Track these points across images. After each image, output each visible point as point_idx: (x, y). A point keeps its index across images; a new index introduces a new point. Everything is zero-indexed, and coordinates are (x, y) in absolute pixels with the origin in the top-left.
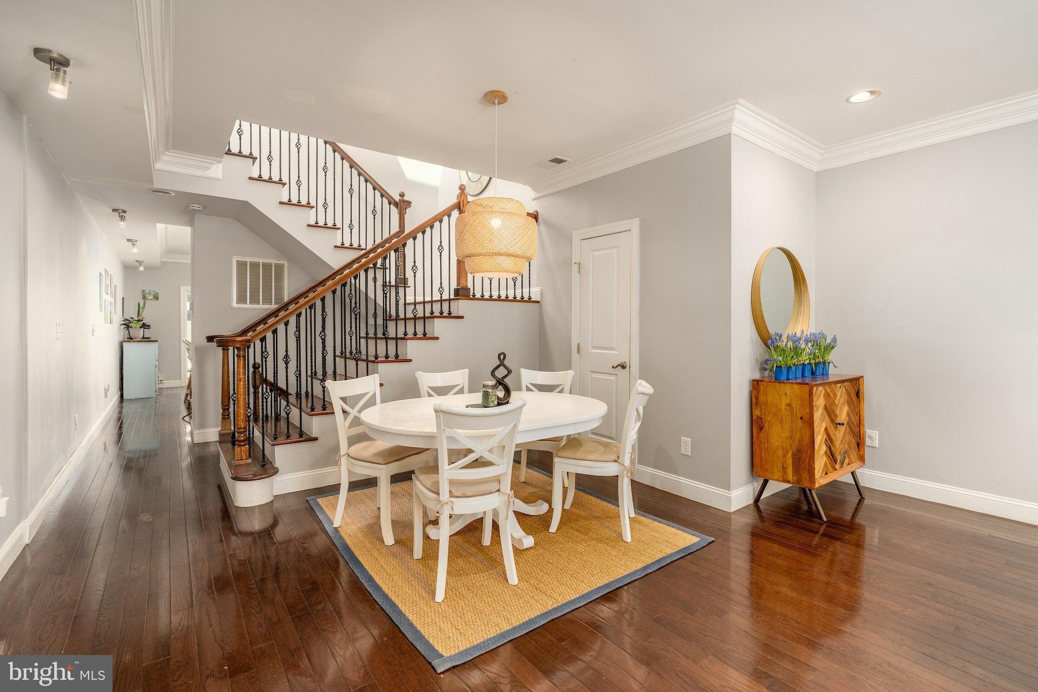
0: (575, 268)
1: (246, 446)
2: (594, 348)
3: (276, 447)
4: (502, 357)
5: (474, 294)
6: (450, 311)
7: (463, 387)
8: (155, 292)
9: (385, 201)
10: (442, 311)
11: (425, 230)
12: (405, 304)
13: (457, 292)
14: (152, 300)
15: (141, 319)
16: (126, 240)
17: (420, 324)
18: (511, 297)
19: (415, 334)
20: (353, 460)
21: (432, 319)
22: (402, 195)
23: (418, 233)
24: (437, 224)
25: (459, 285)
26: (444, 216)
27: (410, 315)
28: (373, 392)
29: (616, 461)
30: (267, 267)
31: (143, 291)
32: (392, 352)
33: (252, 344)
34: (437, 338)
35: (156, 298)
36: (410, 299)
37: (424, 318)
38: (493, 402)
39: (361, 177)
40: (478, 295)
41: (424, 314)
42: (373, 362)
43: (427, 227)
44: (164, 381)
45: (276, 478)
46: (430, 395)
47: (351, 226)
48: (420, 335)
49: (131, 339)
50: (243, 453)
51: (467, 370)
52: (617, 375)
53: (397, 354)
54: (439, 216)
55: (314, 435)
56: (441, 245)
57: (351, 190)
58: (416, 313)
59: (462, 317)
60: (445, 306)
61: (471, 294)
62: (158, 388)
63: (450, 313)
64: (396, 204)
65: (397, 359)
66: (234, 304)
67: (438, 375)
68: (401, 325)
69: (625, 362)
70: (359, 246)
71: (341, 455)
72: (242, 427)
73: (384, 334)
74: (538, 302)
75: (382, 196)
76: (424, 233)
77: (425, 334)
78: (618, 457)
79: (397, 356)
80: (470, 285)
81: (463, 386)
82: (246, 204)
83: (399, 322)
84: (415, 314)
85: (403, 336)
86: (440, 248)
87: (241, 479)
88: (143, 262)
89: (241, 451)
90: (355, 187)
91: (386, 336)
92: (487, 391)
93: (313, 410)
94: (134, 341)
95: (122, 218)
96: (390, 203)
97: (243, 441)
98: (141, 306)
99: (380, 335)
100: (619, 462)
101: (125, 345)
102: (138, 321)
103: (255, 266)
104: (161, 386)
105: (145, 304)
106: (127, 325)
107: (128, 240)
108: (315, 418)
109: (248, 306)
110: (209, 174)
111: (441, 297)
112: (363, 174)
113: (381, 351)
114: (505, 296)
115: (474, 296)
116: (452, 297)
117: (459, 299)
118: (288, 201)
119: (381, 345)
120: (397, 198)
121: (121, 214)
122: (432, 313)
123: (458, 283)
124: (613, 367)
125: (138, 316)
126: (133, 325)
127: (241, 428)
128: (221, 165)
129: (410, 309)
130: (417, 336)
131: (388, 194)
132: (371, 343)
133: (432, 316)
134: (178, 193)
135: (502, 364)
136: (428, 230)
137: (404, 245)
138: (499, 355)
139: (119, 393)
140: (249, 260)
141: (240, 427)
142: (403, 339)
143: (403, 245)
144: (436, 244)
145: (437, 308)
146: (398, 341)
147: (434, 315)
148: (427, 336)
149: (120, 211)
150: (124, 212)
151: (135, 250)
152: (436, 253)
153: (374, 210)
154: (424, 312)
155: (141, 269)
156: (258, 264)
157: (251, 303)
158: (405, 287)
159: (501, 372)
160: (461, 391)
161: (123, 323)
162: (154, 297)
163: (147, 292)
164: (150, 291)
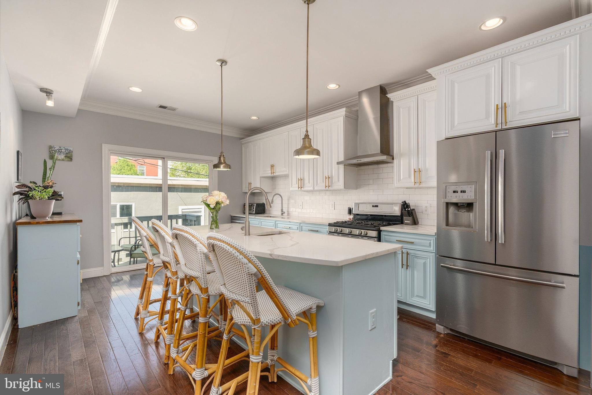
8: (67, 150)
14: (63, 160)
15: (51, 184)
31: (50, 147)
35: (69, 157)
94: (38, 223)
98: (48, 167)
105: (53, 165)
125: (44, 181)
126: (35, 194)
162: (66, 156)
163: (57, 148)
164: (60, 147)
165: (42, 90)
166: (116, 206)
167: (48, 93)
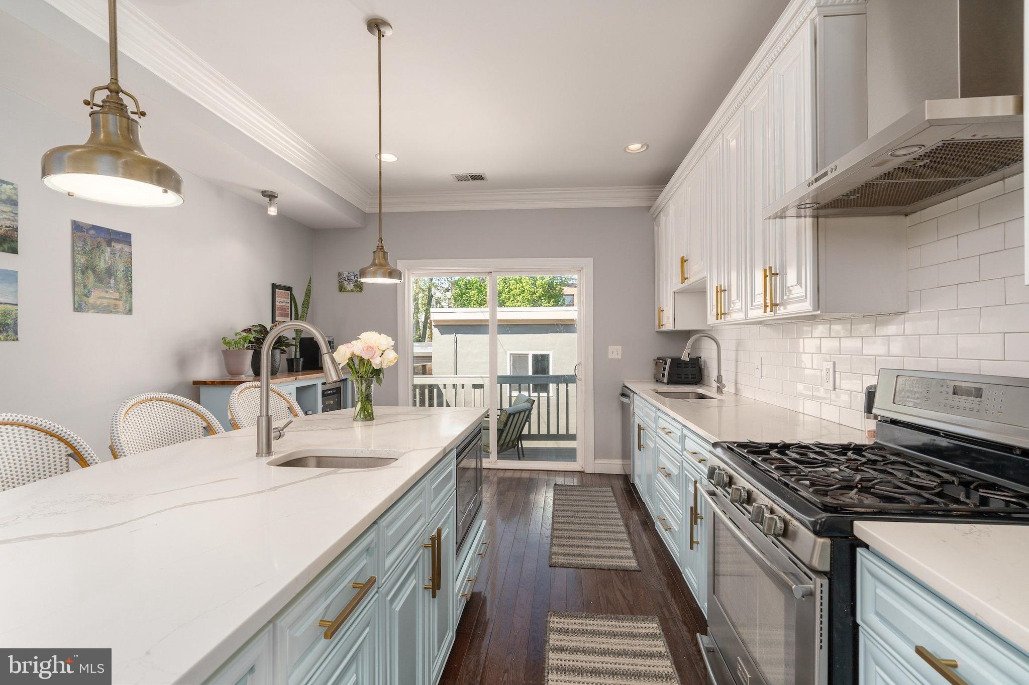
14: (352, 291)
31: (340, 274)
35: (359, 286)
162: (355, 285)
164: (349, 273)
165: (264, 193)
166: (528, 356)
167: (271, 196)
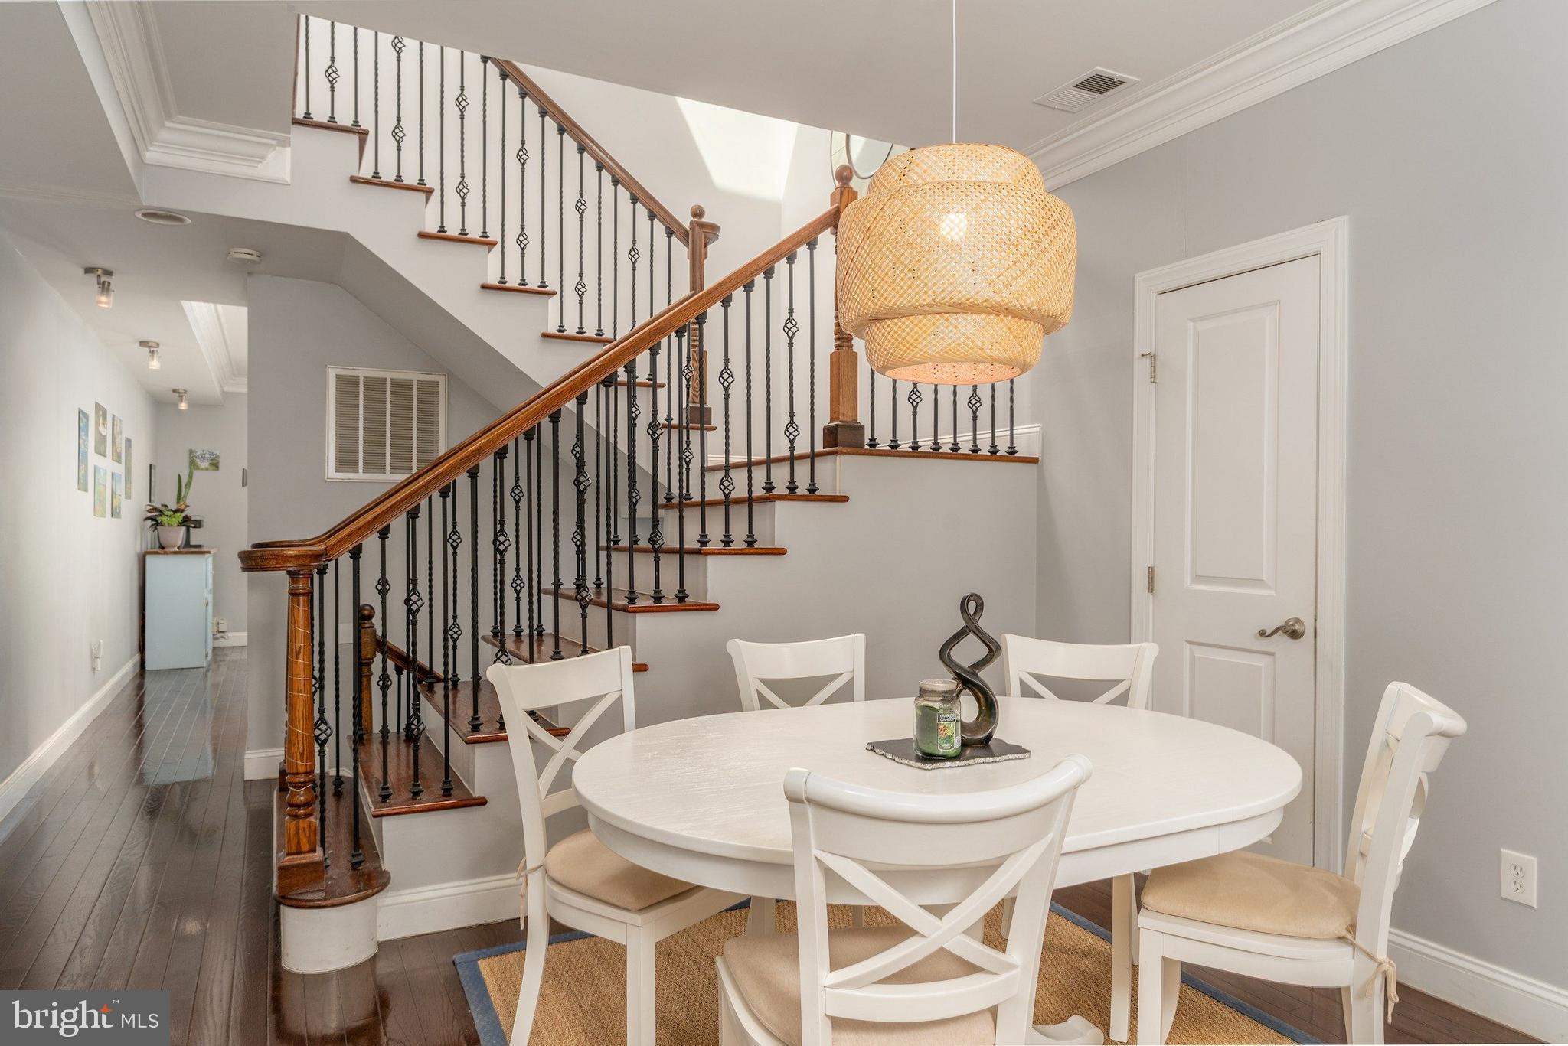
0: (1142, 368)
1: (312, 819)
2: (1197, 578)
3: (384, 819)
4: (971, 606)
5: (873, 439)
6: (813, 484)
7: (850, 683)
8: (213, 454)
9: (660, 228)
10: (792, 482)
11: (753, 281)
12: (703, 470)
13: (831, 435)
14: (207, 469)
15: (183, 507)
16: (138, 344)
17: (739, 517)
18: (965, 448)
19: (727, 541)
20: (556, 889)
21: (769, 505)
22: (698, 213)
23: (735, 287)
24: (782, 266)
25: (837, 419)
26: (799, 244)
27: (714, 493)
28: (617, 695)
29: (1341, 938)
30: (401, 388)
31: (191, 452)
32: (669, 588)
33: (332, 564)
34: (782, 552)
35: (215, 465)
36: (715, 458)
37: (750, 501)
38: (949, 739)
39: (604, 172)
40: (884, 445)
41: (750, 492)
42: (624, 610)
43: (756, 273)
44: (230, 634)
45: (386, 900)
46: (765, 704)
47: (580, 289)
48: (739, 543)
49: (162, 548)
50: (302, 836)
51: (860, 637)
52: (1272, 654)
53: (682, 590)
54: (787, 246)
55: (477, 793)
56: (790, 319)
57: (580, 206)
58: (731, 487)
59: (844, 499)
60: (802, 471)
61: (867, 441)
62: (214, 648)
63: (813, 490)
64: (685, 237)
65: (683, 603)
66: (331, 472)
67: (785, 648)
68: (692, 518)
69: (1298, 621)
70: (600, 333)
71: (529, 867)
72: (301, 770)
73: (652, 541)
74: (1034, 461)
75: (652, 216)
76: (748, 287)
77: (751, 542)
78: (1352, 928)
79: (682, 597)
80: (863, 419)
81: (853, 678)
82: (343, 240)
83: (687, 512)
84: (727, 491)
85: (697, 546)
86: (789, 325)
87: (294, 903)
88: (185, 392)
89: (297, 829)
90: (591, 198)
91: (657, 546)
92: (931, 708)
93: (476, 728)
94: (166, 553)
95: (105, 288)
96: (670, 233)
97: (307, 805)
98: (184, 483)
99: (644, 543)
100: (1353, 945)
101: (149, 559)
102: (176, 512)
103: (375, 386)
104: (222, 643)
105: (191, 477)
106: (155, 518)
107: (143, 343)
108: (480, 751)
109: (360, 475)
110: (261, 170)
111: (792, 449)
112: (610, 167)
113: (644, 581)
114: (951, 446)
115: (873, 445)
116: (819, 447)
117: (835, 453)
118: (439, 231)
119: (644, 567)
120: (686, 221)
121: (102, 278)
122: (769, 488)
123: (834, 414)
124: (1262, 634)
125: (178, 502)
126: (164, 519)
127: (297, 774)
128: (288, 150)
129: (714, 480)
130: (733, 546)
131: (666, 212)
132: (620, 561)
133: (770, 496)
134: (197, 216)
135: (970, 628)
136: (760, 280)
137: (701, 319)
138: (964, 604)
139: (137, 657)
140: (362, 373)
141: (295, 771)
142: (698, 552)
143: (697, 318)
144: (780, 316)
145: (780, 477)
146: (686, 557)
147: (774, 492)
148: (756, 545)
149: (100, 272)
150: (109, 273)
151: (155, 364)
152: (780, 340)
153: (633, 251)
154: (750, 485)
155: (183, 406)
156: (381, 383)
157: (366, 469)
158: (702, 430)
159: (968, 652)
160: (845, 695)
161: (149, 515)
162: (210, 464)
163: (198, 454)
164: (205, 451)
